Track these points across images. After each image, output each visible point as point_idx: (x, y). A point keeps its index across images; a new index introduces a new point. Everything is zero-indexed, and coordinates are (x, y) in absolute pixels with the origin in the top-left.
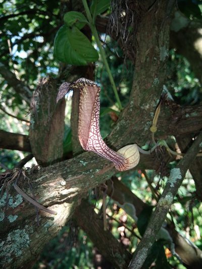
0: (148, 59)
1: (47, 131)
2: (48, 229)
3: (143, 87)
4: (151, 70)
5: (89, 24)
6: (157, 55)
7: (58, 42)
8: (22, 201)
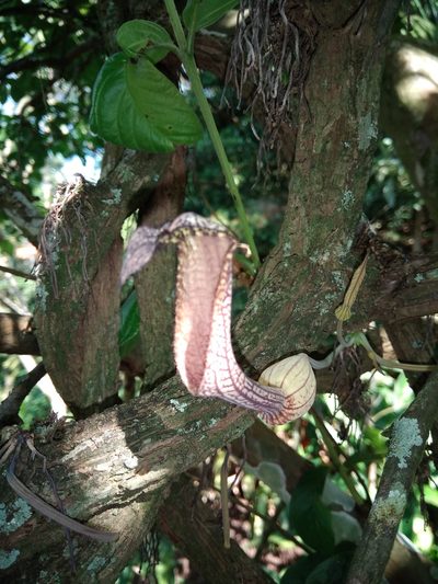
0: (329, 146)
1: (80, 313)
2: (97, 577)
3: (316, 212)
4: (337, 171)
5: (180, 52)
6: (352, 136)
7: (102, 95)
8: (28, 515)
